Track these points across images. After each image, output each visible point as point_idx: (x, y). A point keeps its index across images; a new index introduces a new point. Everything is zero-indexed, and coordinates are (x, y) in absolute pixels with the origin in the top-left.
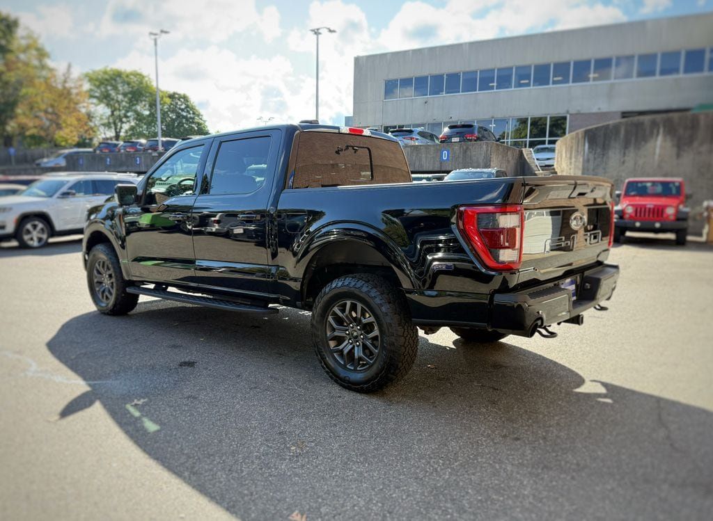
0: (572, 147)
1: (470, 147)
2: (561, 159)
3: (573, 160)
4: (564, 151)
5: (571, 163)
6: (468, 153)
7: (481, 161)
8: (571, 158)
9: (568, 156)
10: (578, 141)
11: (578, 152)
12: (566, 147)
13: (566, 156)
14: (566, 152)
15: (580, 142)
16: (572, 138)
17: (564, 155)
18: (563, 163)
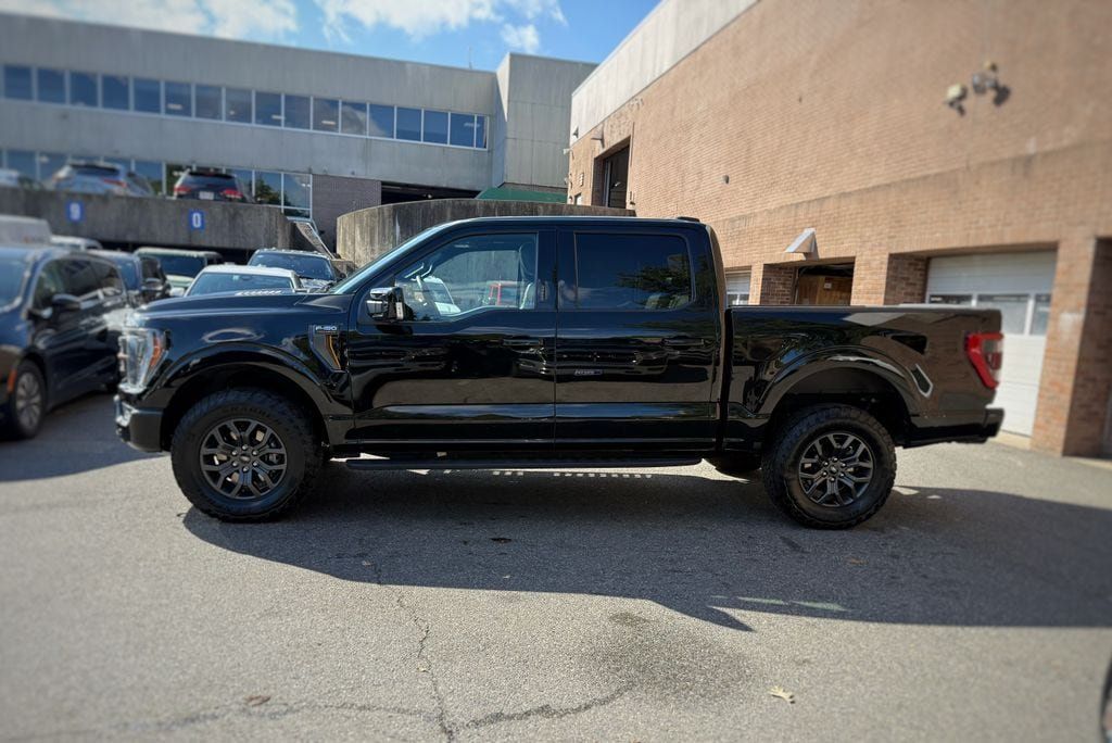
0: (372, 229)
1: (241, 212)
2: (353, 243)
3: (377, 247)
4: (358, 232)
5: (373, 250)
6: (239, 220)
7: (262, 236)
8: (372, 243)
9: (367, 239)
10: (384, 222)
11: (384, 235)
12: (361, 227)
13: (363, 239)
14: (361, 233)
15: (387, 221)
16: (372, 215)
17: (358, 238)
18: (357, 249)
